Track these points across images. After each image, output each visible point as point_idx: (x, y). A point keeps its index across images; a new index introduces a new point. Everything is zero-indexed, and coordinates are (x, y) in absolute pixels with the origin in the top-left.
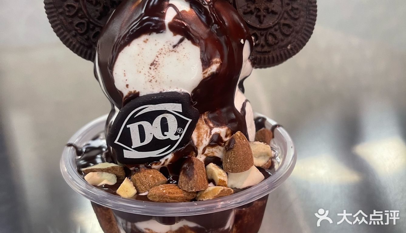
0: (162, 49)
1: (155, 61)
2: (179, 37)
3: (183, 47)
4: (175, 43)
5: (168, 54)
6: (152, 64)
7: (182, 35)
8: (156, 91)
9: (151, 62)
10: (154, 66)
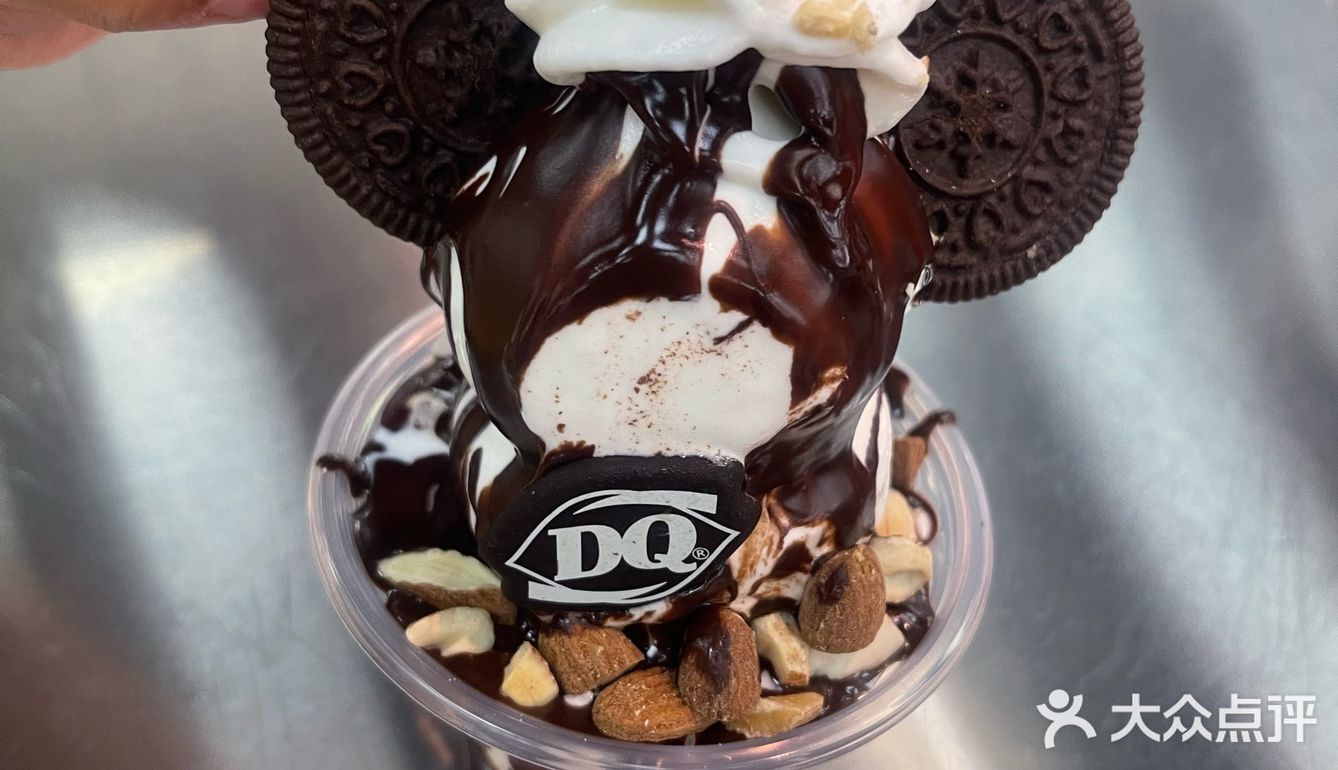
0: (679, 343)
1: (653, 371)
2: (737, 317)
3: (743, 344)
4: (723, 332)
5: (697, 357)
6: (642, 381)
7: (745, 312)
8: (646, 450)
9: (643, 372)
10: (650, 386)
